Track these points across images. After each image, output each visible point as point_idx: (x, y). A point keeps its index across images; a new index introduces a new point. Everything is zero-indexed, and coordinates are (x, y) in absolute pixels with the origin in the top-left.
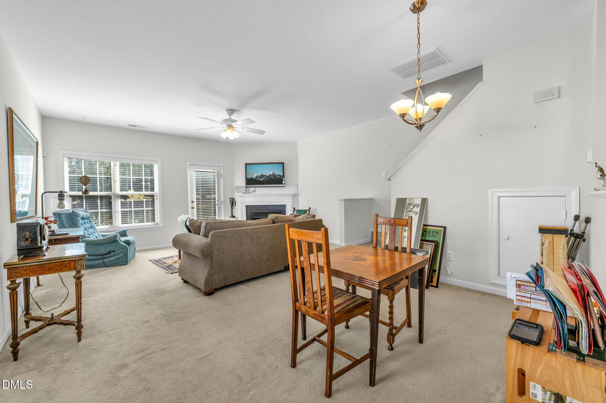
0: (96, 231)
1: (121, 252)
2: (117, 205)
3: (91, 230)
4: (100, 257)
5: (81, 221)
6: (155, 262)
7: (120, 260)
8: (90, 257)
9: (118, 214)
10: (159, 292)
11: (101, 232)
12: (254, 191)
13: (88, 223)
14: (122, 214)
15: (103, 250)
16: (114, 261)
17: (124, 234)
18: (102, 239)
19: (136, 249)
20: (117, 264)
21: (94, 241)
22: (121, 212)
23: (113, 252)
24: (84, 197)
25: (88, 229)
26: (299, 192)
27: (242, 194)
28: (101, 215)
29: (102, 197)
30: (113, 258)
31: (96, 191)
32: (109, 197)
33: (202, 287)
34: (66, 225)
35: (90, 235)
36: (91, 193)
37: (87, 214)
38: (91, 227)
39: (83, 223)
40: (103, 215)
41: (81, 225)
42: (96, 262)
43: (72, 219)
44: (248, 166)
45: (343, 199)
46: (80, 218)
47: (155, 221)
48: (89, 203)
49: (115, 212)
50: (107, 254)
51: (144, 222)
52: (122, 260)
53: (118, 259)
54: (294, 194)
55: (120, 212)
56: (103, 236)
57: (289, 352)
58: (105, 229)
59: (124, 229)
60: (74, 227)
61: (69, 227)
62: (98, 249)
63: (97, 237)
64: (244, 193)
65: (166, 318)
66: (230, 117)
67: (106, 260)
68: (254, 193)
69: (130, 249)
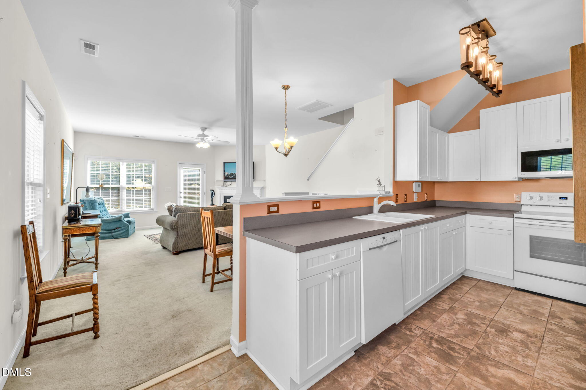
0: (108, 213)
1: (124, 229)
2: (124, 194)
3: (105, 213)
4: (110, 231)
5: (98, 206)
6: (148, 237)
7: (123, 235)
8: (103, 231)
9: (123, 201)
10: (145, 253)
11: (111, 214)
12: (230, 185)
13: (102, 207)
14: (127, 201)
15: (112, 226)
16: (119, 234)
17: (127, 216)
18: (111, 219)
19: (136, 228)
20: (121, 237)
21: (106, 220)
22: (127, 199)
23: (119, 228)
24: (100, 188)
25: (102, 212)
26: (266, 186)
27: (220, 186)
28: (112, 202)
29: (112, 188)
30: (119, 232)
31: (109, 184)
32: (118, 189)
33: (171, 250)
34: (88, 208)
35: (104, 216)
36: (106, 186)
37: (102, 201)
38: (104, 210)
39: (99, 207)
40: (113, 201)
41: (98, 209)
42: (107, 235)
43: (92, 204)
44: (226, 164)
45: (285, 193)
46: (97, 204)
47: (151, 207)
48: (103, 192)
49: (122, 200)
50: (115, 229)
51: (143, 208)
52: (125, 234)
53: (122, 233)
54: (262, 187)
55: (125, 200)
56: (112, 217)
57: (202, 276)
58: (114, 212)
59: (127, 212)
60: (93, 210)
61: (90, 210)
62: (108, 226)
63: (108, 218)
64: (223, 186)
65: (145, 264)
66: (203, 133)
67: (113, 234)
68: (230, 186)
69: (131, 227)
